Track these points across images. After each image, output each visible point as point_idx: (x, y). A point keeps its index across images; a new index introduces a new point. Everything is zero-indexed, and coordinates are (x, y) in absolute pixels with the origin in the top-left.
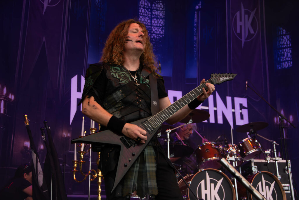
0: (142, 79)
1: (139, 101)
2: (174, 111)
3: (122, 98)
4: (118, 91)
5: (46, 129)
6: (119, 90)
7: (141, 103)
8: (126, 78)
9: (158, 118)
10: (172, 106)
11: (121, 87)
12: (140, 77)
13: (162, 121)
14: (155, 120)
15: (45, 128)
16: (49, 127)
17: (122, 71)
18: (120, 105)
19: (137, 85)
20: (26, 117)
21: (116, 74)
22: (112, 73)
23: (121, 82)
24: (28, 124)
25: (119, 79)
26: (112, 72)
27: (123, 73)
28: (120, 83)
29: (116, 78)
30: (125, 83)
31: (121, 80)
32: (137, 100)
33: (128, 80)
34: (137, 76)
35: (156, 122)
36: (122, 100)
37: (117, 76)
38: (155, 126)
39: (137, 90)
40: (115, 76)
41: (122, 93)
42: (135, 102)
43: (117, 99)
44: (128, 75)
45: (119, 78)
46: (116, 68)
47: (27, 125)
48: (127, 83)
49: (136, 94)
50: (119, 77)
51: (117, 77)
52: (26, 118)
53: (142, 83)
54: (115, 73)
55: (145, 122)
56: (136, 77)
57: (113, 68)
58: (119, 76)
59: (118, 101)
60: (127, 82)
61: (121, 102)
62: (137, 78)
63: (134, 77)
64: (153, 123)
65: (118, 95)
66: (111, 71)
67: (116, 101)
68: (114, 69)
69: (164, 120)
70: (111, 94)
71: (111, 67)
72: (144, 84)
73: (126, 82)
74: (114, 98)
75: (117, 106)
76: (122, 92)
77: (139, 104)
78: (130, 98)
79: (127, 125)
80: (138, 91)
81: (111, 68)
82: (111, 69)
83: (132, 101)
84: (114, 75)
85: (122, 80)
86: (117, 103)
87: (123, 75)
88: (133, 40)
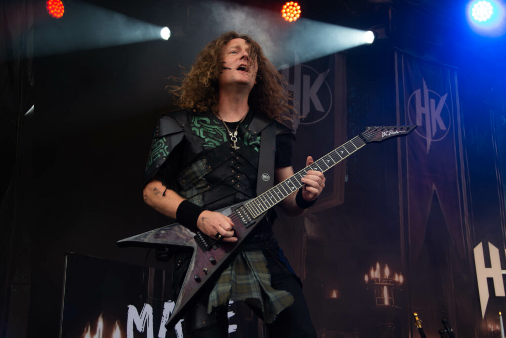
0: (248, 137)
1: (236, 179)
2: (292, 189)
3: (207, 173)
4: (200, 161)
5: (448, 331)
6: (201, 159)
7: (238, 181)
8: (218, 136)
9: (261, 202)
10: (289, 182)
11: (206, 153)
12: (245, 134)
13: (269, 206)
14: (256, 205)
15: (446, 331)
16: (450, 328)
17: (212, 124)
18: (203, 185)
19: (234, 149)
20: (416, 316)
21: (201, 130)
22: (193, 129)
23: (207, 144)
24: (420, 326)
25: (204, 139)
26: (195, 126)
27: (213, 129)
28: (204, 145)
29: (200, 137)
30: (213, 146)
31: (206, 140)
32: (232, 176)
33: (221, 140)
34: (238, 131)
35: (257, 207)
36: (206, 175)
37: (202, 133)
38: (255, 214)
39: (234, 158)
40: (198, 134)
41: (208, 164)
42: (228, 179)
43: (198, 174)
44: (221, 131)
45: (204, 137)
46: (204, 119)
47: (419, 328)
48: (217, 147)
49: (231, 165)
50: (204, 135)
51: (202, 136)
52: (417, 318)
53: (247, 144)
54: (199, 128)
55: (239, 208)
56: (236, 133)
57: (196, 120)
58: (205, 133)
59: (200, 178)
60: (218, 144)
61: (203, 179)
62: (237, 137)
63: (233, 134)
64: (252, 210)
65: (200, 167)
66: (192, 125)
67: (197, 177)
68: (198, 123)
69: (272, 204)
70: (190, 165)
71: (194, 117)
72: (251, 146)
73: (215, 145)
74: (194, 173)
75: (199, 186)
76: (206, 162)
77: (235, 183)
78: (220, 173)
79: (205, 214)
80: (236, 160)
81: (193, 119)
82: (193, 121)
83: (224, 178)
84: (196, 132)
85: (209, 142)
86: (199, 181)
87: (214, 131)
88: (230, 68)
